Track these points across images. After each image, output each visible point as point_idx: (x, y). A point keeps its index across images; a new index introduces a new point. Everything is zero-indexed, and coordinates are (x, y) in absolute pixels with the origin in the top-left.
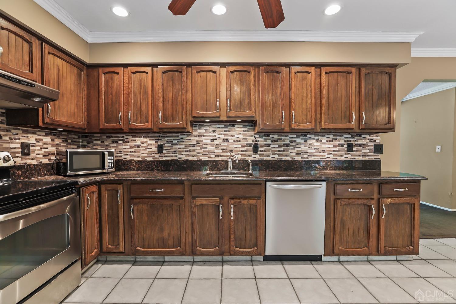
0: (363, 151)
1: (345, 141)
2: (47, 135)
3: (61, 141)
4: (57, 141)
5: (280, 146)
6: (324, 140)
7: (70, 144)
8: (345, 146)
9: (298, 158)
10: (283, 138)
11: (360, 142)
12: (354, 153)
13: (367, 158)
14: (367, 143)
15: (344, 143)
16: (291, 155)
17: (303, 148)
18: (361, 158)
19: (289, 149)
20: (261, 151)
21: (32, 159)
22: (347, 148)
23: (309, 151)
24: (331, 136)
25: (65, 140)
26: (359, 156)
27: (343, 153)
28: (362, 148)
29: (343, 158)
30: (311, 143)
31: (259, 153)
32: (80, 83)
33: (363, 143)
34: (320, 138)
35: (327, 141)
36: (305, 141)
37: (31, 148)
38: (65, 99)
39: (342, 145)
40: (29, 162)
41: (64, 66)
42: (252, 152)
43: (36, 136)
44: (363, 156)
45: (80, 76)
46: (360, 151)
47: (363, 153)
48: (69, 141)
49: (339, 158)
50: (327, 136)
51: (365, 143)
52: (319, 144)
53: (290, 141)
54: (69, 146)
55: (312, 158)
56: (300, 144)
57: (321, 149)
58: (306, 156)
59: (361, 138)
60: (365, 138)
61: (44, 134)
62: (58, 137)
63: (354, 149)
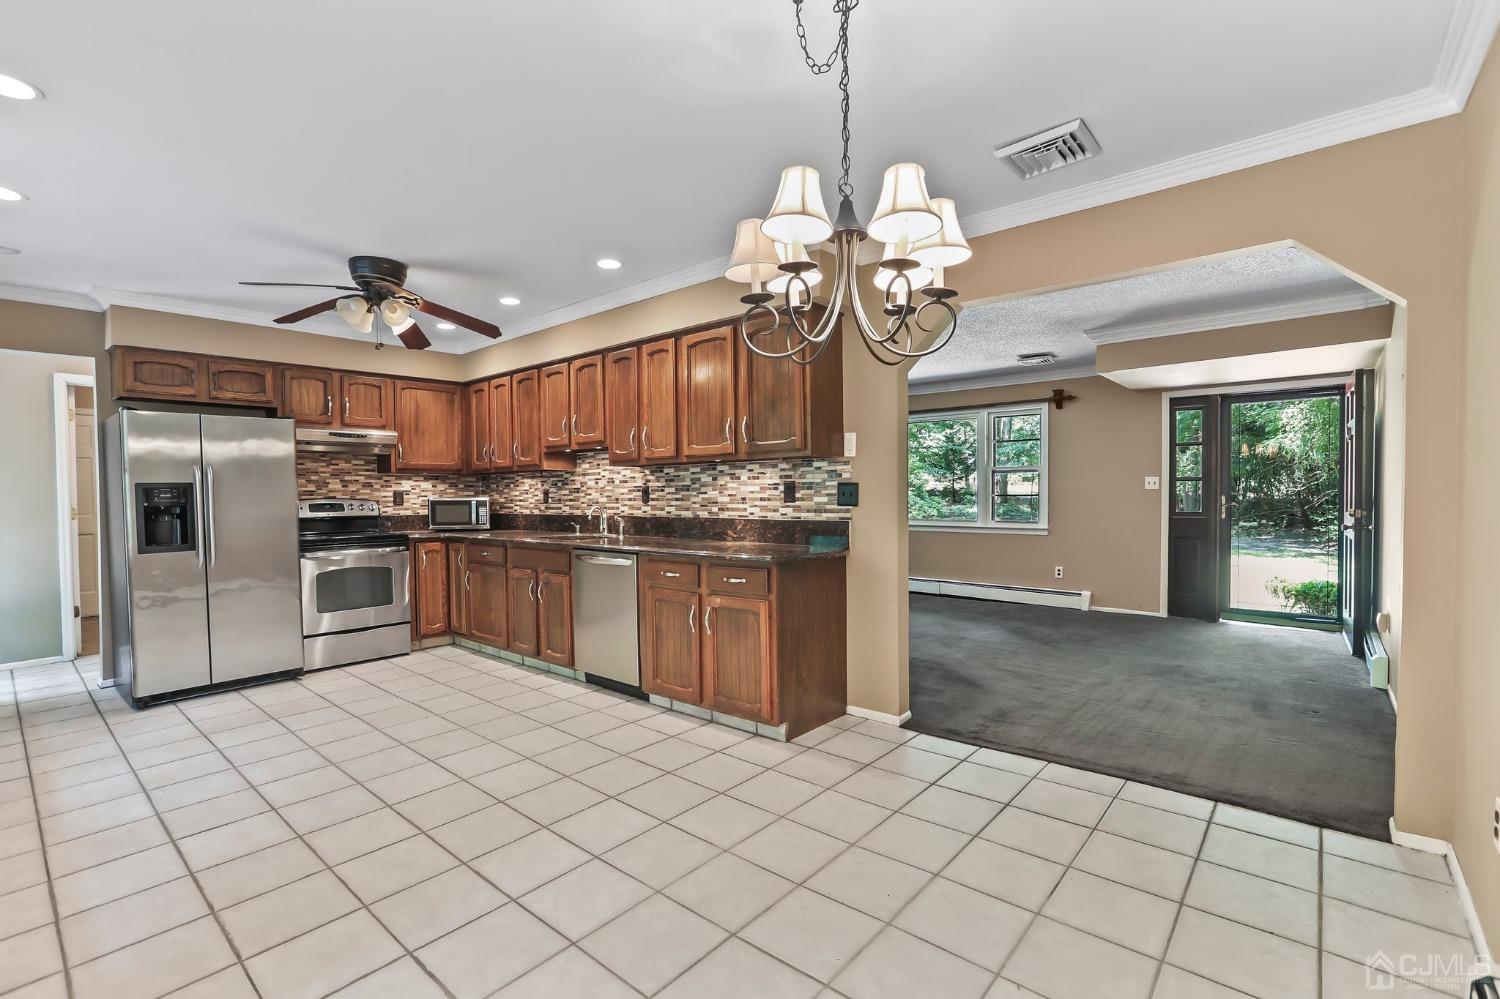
0: (817, 499)
1: (781, 477)
2: (426, 479)
3: (447, 486)
4: (441, 487)
5: (678, 490)
6: (744, 475)
7: (462, 490)
8: (781, 488)
9: (704, 514)
10: (681, 473)
11: (809, 479)
12: (797, 503)
13: (824, 517)
14: (824, 481)
15: (778, 481)
16: (694, 508)
17: (712, 494)
18: (811, 516)
19: (691, 495)
20: (653, 500)
21: (406, 509)
22: (785, 492)
23: (720, 499)
24: (755, 467)
25: (452, 485)
26: (809, 511)
27: (778, 503)
28: (812, 491)
29: (777, 516)
30: (723, 483)
31: (651, 503)
32: (452, 412)
33: (816, 481)
34: (738, 472)
35: (749, 478)
36: (715, 479)
37: (405, 496)
38: (427, 436)
39: (775, 487)
40: (403, 513)
41: (424, 397)
42: (641, 502)
43: (411, 483)
44: (815, 511)
45: (451, 402)
46: (810, 498)
47: (816, 503)
48: (461, 486)
49: (771, 516)
50: (749, 467)
51: (820, 481)
52: (735, 485)
53: (692, 480)
54: (461, 493)
55: (725, 515)
56: (706, 486)
57: (739, 497)
58: (715, 509)
59: (812, 469)
60: (820, 468)
61: (422, 479)
62: (443, 482)
63: (798, 495)
